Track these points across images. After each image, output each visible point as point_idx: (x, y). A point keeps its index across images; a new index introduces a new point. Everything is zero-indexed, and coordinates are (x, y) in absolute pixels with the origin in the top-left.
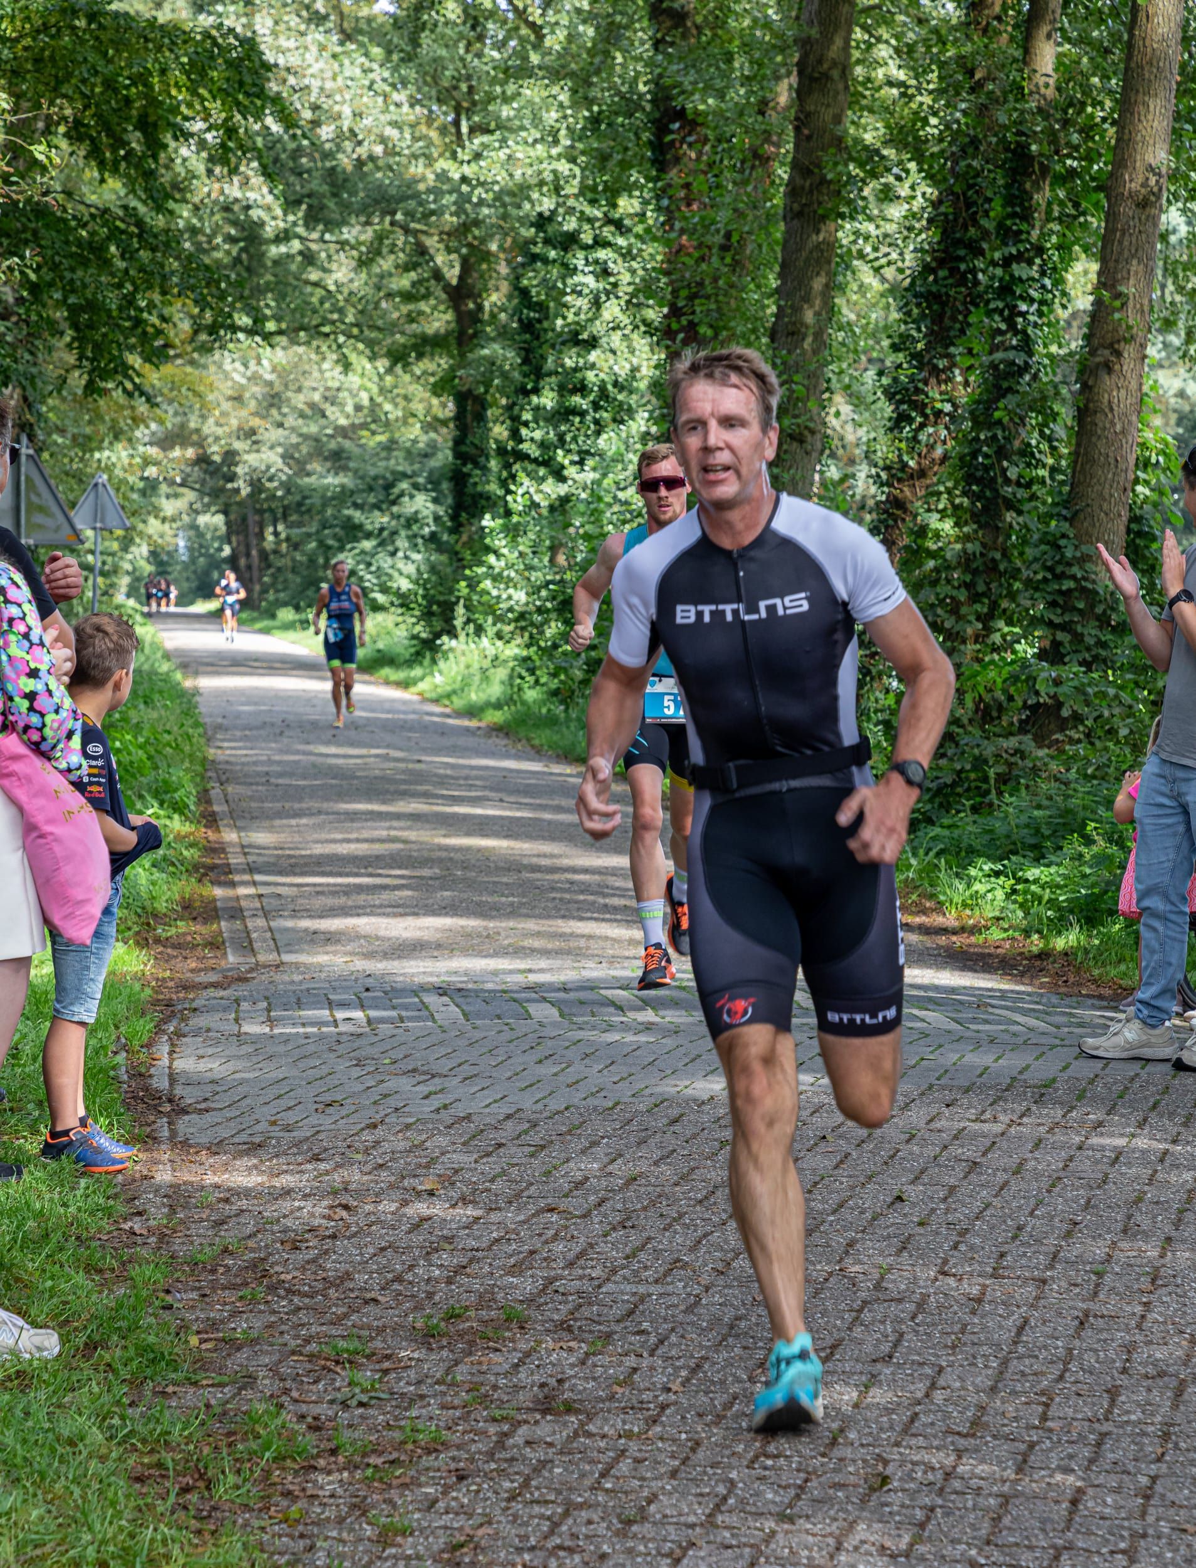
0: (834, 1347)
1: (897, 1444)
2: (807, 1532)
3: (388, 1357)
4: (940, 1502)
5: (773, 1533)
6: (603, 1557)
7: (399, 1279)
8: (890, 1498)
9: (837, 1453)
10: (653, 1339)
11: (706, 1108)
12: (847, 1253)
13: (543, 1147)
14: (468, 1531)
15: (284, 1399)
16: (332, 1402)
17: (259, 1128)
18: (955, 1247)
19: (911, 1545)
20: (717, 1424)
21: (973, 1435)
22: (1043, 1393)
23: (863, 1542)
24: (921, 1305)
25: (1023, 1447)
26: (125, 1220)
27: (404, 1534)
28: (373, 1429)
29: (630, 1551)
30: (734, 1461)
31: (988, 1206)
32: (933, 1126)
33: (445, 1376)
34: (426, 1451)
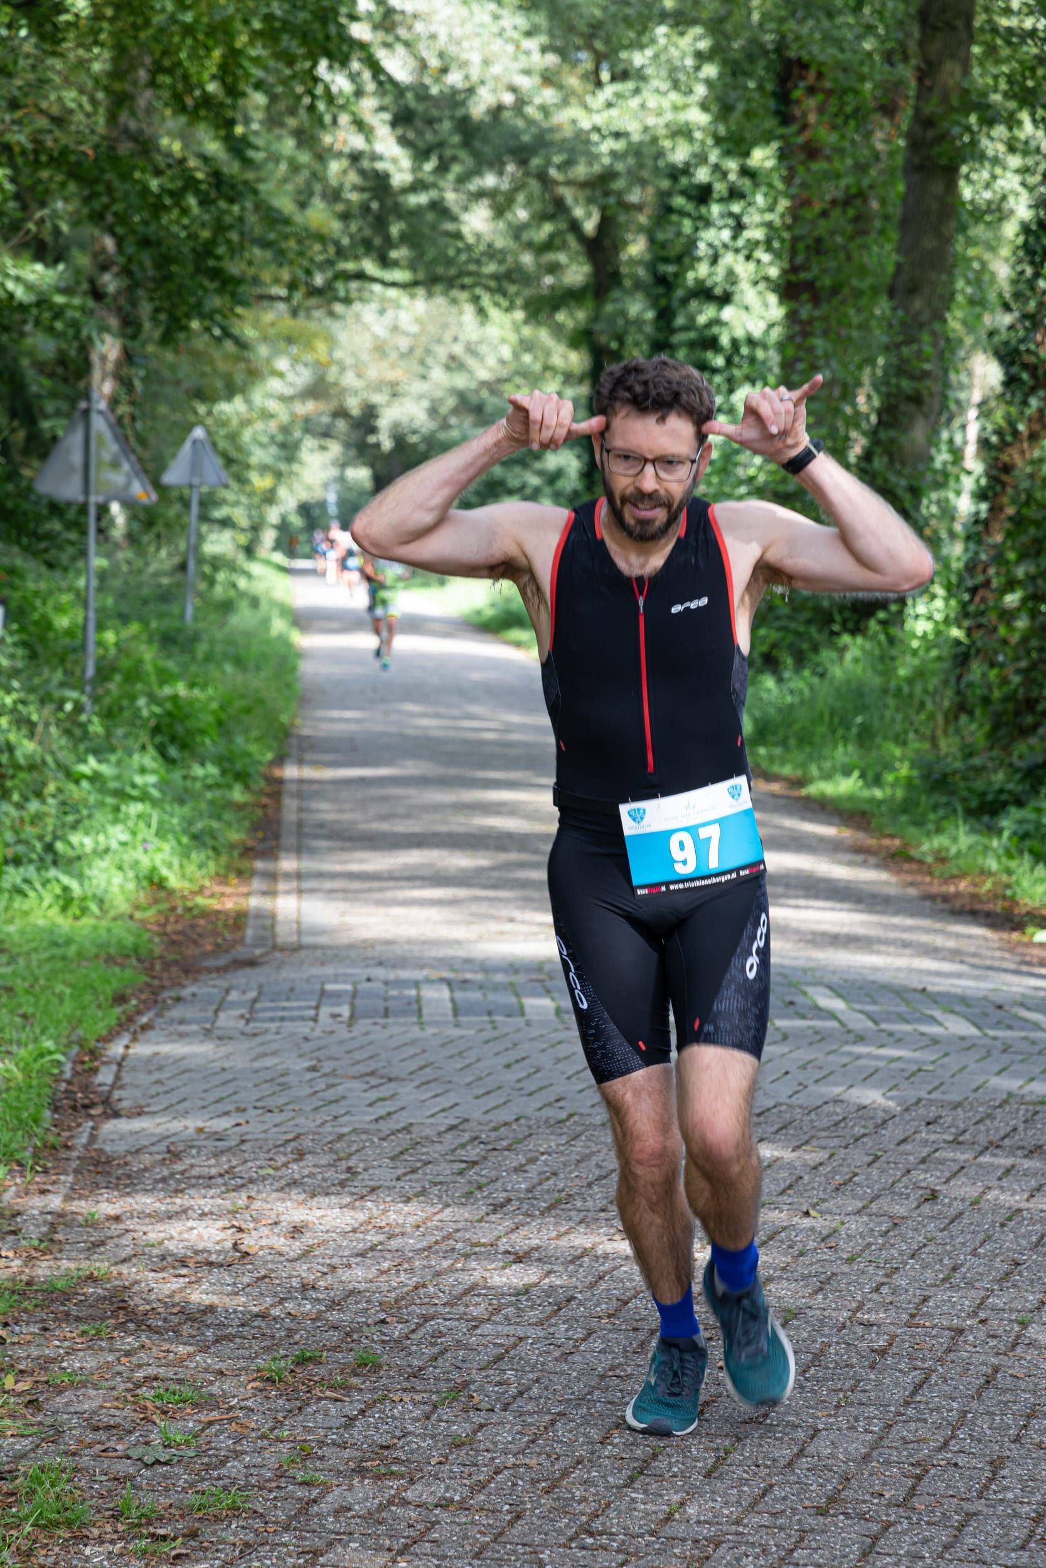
1: (738, 1522)
3: (217, 1406)
9: (668, 1531)
10: (513, 1391)
13: (475, 1163)
17: (185, 1135)
18: (877, 1290)
22: (918, 1464)
25: (875, 1528)
31: (930, 1241)
32: (903, 1147)
33: (272, 1430)
34: (217, 1519)
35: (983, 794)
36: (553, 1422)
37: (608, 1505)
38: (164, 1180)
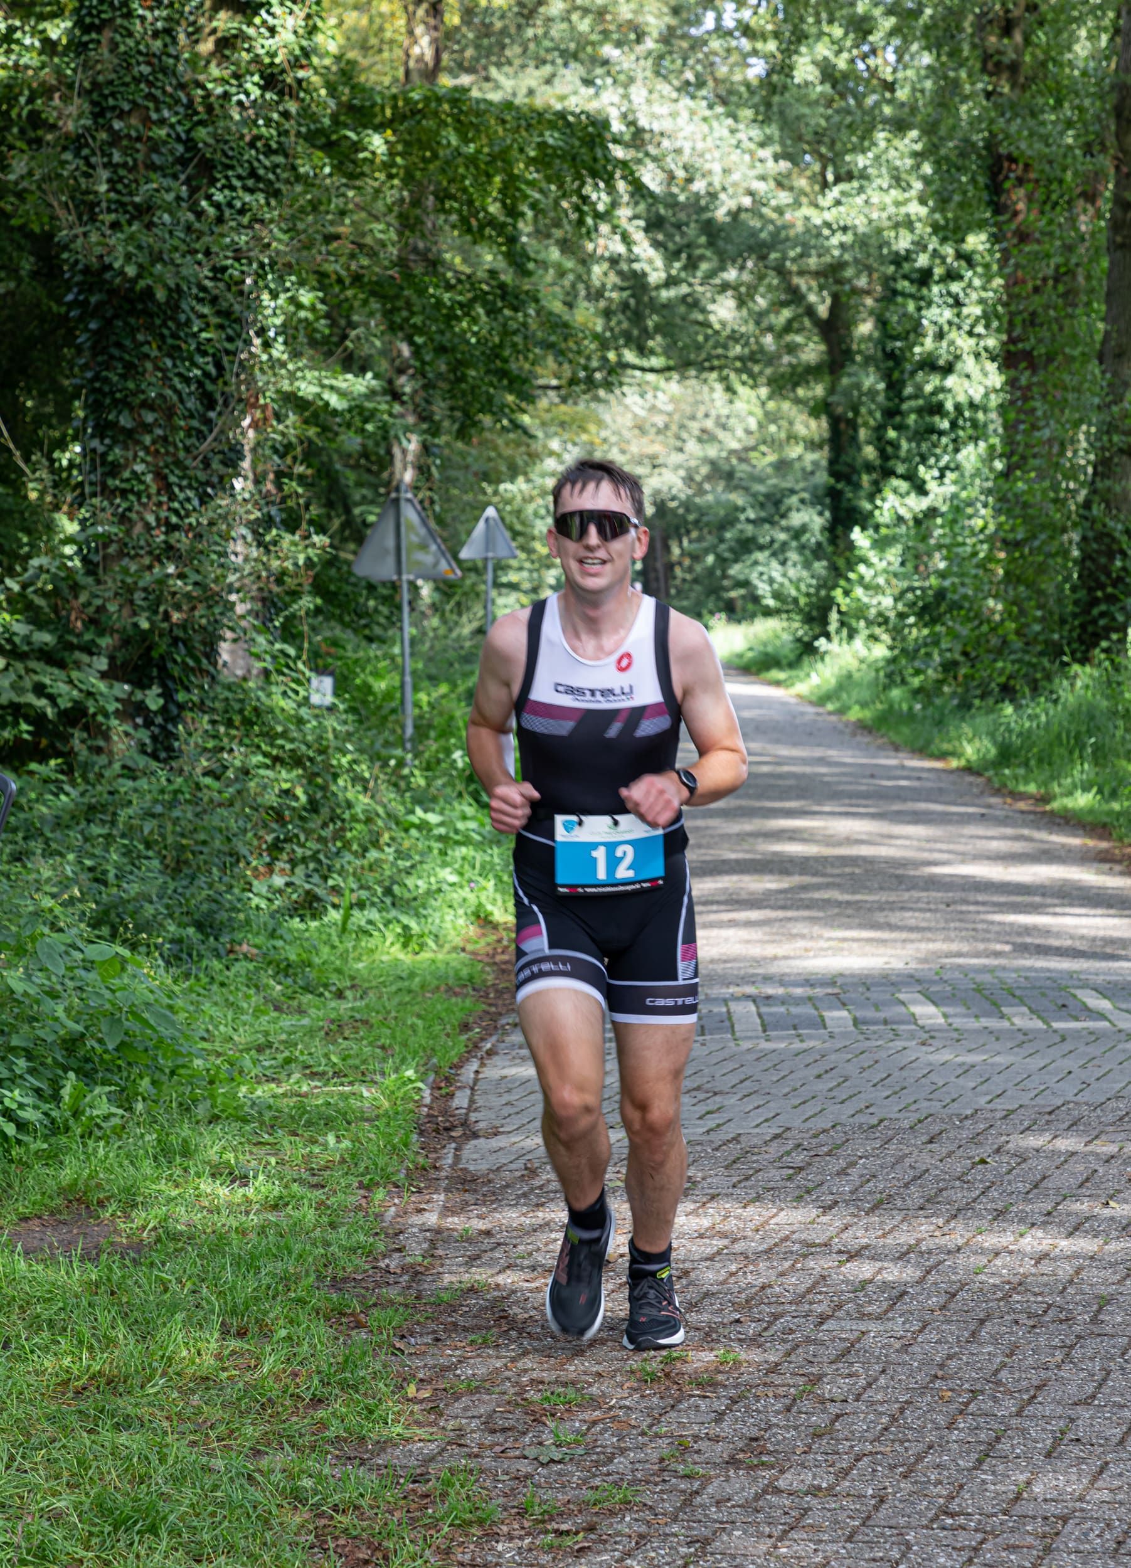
0: (1038, 1388)
1: (1081, 1499)
3: (599, 1406)
9: (1018, 1509)
10: (862, 1382)
12: (1071, 1282)
13: (801, 1169)
16: (534, 1457)
20: (906, 1477)
26: (385, 1256)
28: (566, 1488)
33: (650, 1426)
34: (612, 1513)
36: (902, 1411)
37: (961, 1486)
38: (525, 1195)
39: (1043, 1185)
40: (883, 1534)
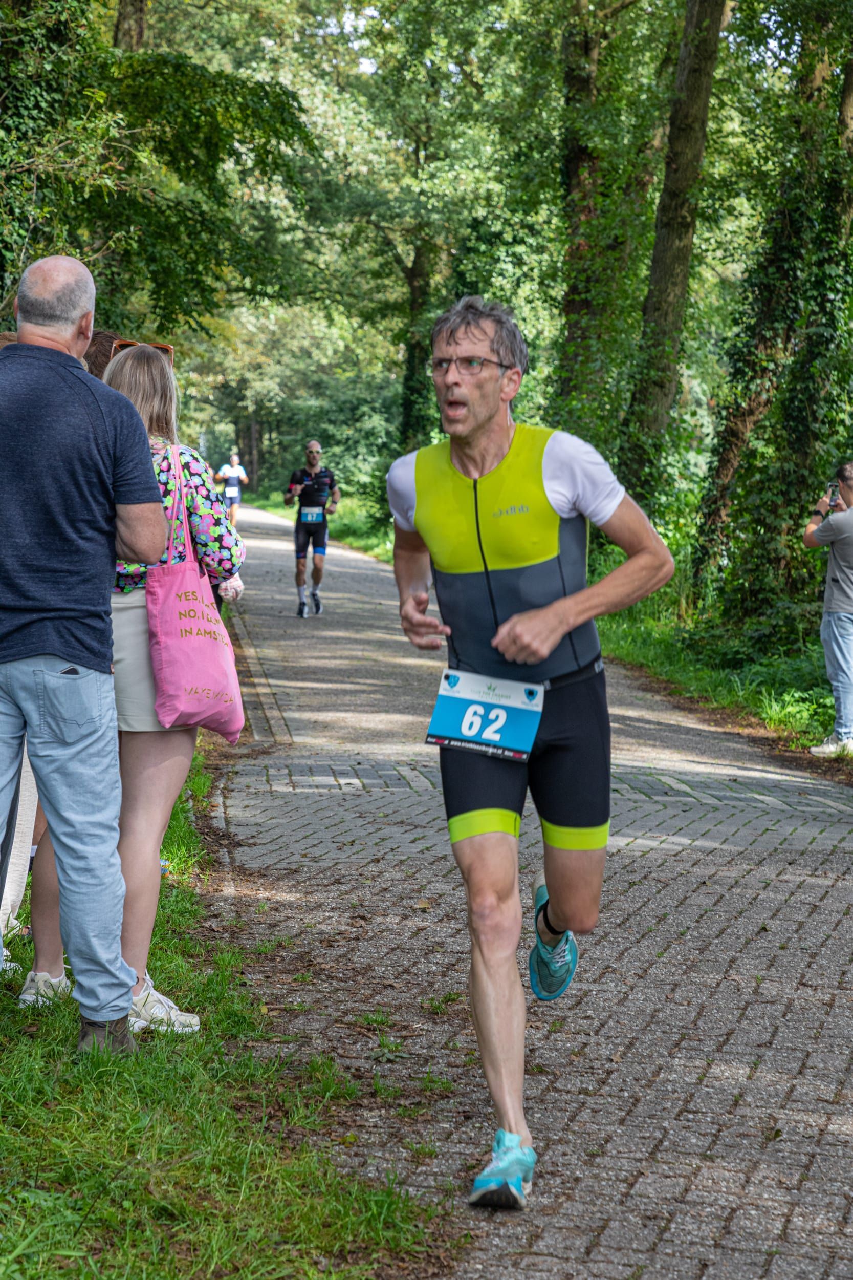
0: (729, 1035)
1: (783, 1107)
2: (724, 1168)
3: (405, 1028)
4: (818, 1151)
5: (699, 1168)
6: (577, 1180)
7: (407, 971)
8: (782, 1146)
9: (740, 1111)
10: (596, 1023)
11: (616, 858)
12: (730, 967)
14: (477, 1156)
15: (333, 1054)
16: (368, 1058)
17: (294, 858)
18: (809, 966)
19: (801, 1181)
20: (649, 1087)
21: (838, 1103)
23: (765, 1177)
24: (789, 1006)
26: (205, 920)
27: (430, 1157)
28: (400, 1079)
29: (596, 1177)
30: (665, 1114)
31: (829, 937)
32: (781, 878)
33: (448, 1043)
34: (439, 1097)
35: (725, 654)
36: (631, 1044)
37: (692, 1095)
39: (688, 901)
40: (645, 1122)
